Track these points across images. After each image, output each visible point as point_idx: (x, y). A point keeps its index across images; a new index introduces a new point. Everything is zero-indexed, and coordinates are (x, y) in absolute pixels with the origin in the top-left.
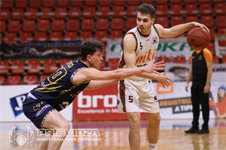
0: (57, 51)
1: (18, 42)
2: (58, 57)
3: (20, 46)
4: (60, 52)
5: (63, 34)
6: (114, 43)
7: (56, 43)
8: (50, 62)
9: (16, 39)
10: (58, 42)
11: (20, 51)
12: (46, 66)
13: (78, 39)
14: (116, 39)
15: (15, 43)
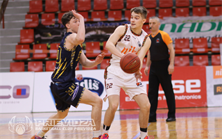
0: (99, 32)
1: (56, 23)
2: (102, 39)
3: (59, 28)
4: (103, 33)
5: (106, 13)
6: (163, 23)
7: (99, 24)
8: (93, 44)
9: (54, 20)
10: (100, 22)
11: (59, 34)
12: (89, 49)
13: (122, 19)
14: (164, 18)
15: (53, 24)
